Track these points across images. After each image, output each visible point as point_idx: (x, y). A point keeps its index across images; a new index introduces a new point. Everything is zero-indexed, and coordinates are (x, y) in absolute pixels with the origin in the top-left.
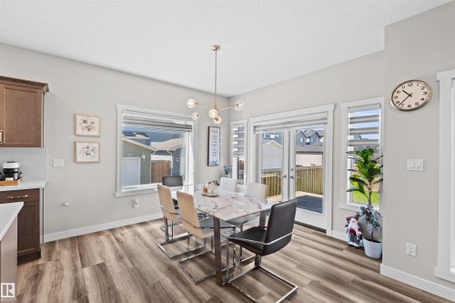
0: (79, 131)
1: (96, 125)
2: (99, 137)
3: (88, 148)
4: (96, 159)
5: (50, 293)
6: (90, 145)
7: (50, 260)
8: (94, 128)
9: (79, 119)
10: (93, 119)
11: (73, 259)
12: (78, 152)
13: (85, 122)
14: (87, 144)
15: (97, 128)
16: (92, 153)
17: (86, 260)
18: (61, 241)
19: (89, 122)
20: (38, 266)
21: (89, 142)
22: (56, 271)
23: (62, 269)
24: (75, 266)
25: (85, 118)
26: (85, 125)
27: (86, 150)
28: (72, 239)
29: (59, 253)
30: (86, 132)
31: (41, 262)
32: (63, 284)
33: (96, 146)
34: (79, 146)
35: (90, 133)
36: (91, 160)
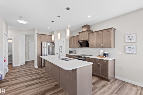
0: (126, 41)
1: (134, 37)
2: (136, 42)
3: (130, 47)
4: (135, 52)
5: (101, 93)
6: (131, 46)
7: (111, 84)
8: (133, 39)
9: (126, 36)
10: (132, 35)
11: (116, 89)
12: (126, 49)
13: (129, 37)
14: (130, 46)
15: (135, 39)
16: (132, 50)
17: (119, 92)
18: (120, 80)
19: (131, 37)
20: (107, 83)
21: (130, 45)
22: (108, 88)
23: (110, 89)
24: (114, 91)
25: (129, 35)
26: (129, 38)
27: (129, 48)
28: (123, 82)
29: (115, 84)
30: (129, 41)
31: (109, 83)
32: (106, 93)
33: (135, 47)
34: (126, 47)
35: (131, 41)
36: (132, 53)
